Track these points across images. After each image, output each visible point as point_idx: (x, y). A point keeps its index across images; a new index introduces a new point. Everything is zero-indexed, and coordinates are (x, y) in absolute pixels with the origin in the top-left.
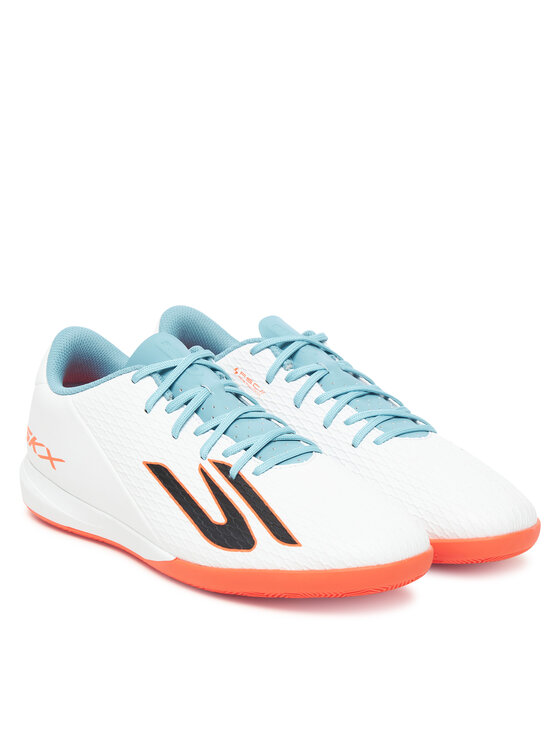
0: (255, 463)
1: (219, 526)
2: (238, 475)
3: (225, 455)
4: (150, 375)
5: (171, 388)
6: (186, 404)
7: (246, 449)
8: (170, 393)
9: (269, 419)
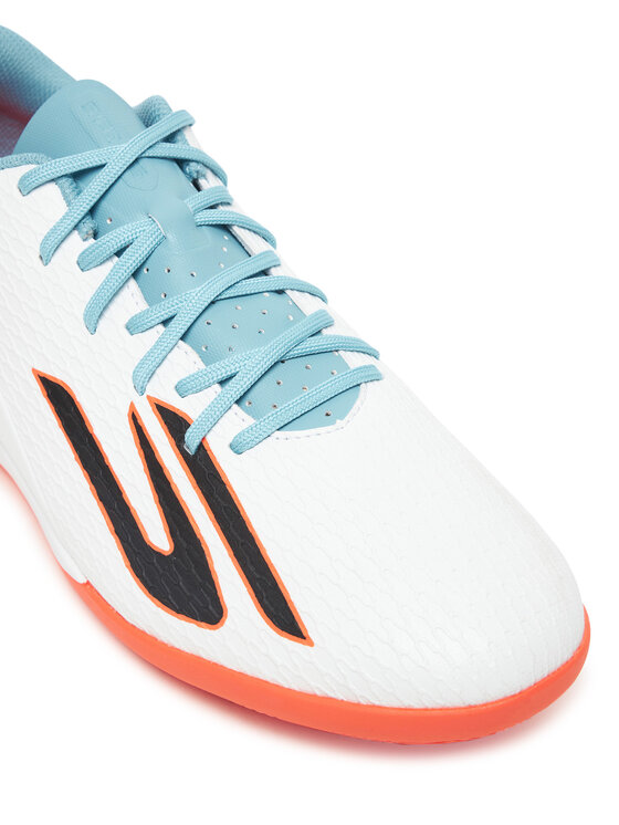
0: (236, 422)
1: (159, 555)
2: (201, 447)
3: (182, 390)
4: (53, 180)
5: (92, 212)
6: (119, 253)
7: (222, 383)
8: (88, 226)
9: (280, 292)
